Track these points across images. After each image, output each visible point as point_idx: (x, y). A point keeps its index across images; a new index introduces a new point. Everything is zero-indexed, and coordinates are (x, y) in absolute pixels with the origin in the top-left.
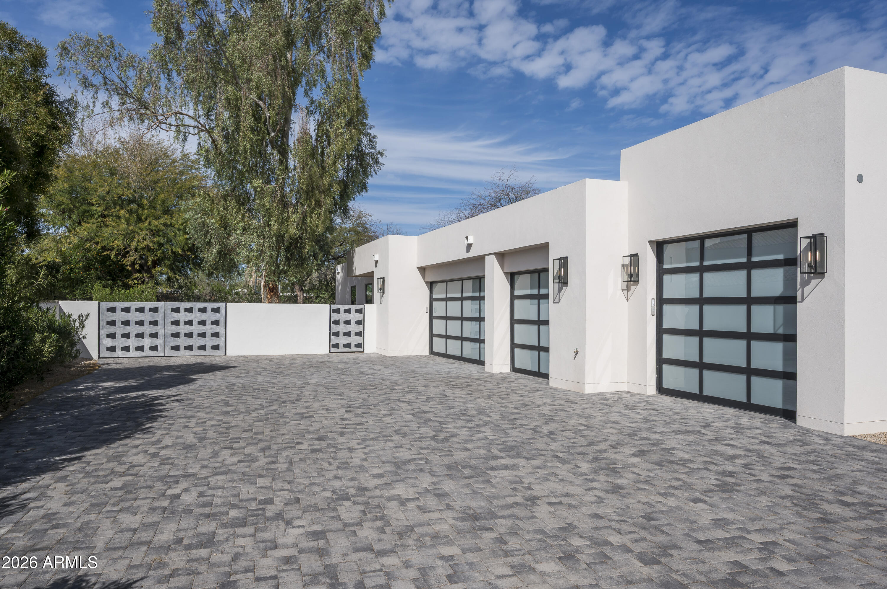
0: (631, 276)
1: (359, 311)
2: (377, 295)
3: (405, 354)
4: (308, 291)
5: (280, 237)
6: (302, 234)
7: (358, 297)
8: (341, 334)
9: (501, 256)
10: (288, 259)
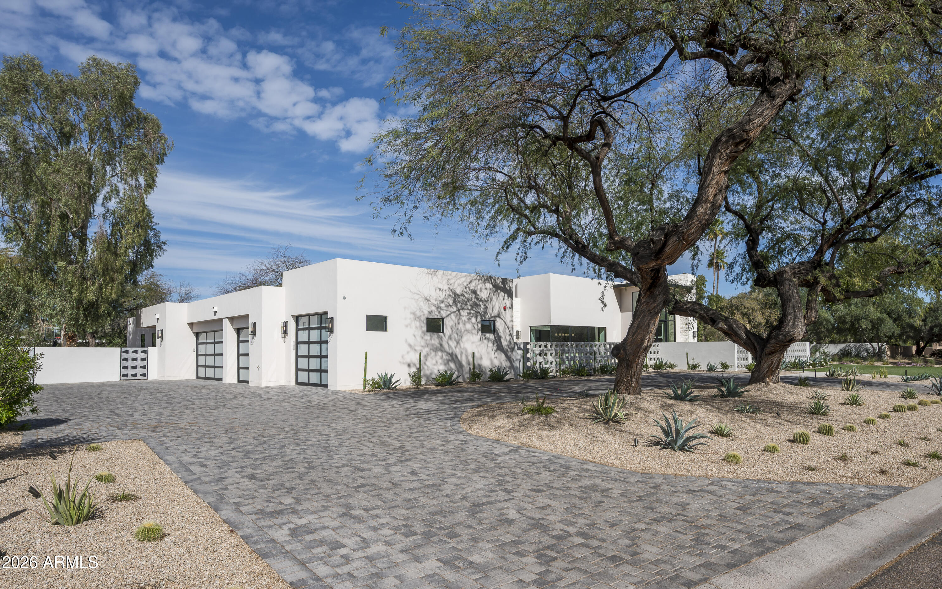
0: (284, 331)
1: (144, 352)
2: (158, 341)
3: (178, 379)
4: (100, 338)
5: (79, 301)
6: (98, 298)
7: (146, 342)
8: (129, 367)
9: (231, 319)
10: (85, 315)
